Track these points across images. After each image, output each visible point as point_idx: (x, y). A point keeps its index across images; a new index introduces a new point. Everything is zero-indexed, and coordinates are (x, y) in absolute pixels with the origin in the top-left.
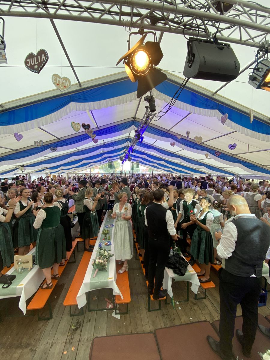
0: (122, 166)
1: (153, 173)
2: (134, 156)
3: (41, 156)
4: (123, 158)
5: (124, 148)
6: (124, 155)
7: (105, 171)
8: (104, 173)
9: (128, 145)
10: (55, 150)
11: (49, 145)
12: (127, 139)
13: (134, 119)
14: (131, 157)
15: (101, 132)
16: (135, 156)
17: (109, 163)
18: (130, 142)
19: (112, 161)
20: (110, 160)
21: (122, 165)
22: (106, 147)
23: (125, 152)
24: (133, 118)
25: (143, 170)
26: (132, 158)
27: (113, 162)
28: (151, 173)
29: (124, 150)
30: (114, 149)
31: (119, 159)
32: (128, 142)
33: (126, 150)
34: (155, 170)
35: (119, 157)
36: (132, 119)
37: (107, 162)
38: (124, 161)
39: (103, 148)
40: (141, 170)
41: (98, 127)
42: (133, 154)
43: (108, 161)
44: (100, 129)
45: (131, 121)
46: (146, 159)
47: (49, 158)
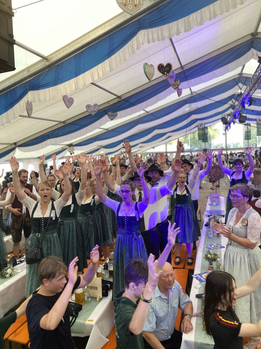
0: (225, 134)
3: (95, 128)
4: (229, 119)
5: (231, 98)
6: (231, 111)
7: (192, 145)
9: (240, 91)
10: (114, 117)
11: (105, 110)
12: (237, 80)
13: (254, 36)
14: (244, 115)
15: (186, 74)
17: (199, 129)
18: (244, 84)
19: (206, 125)
20: (201, 125)
21: (224, 132)
22: (195, 101)
23: (233, 107)
24: (252, 34)
26: (249, 116)
27: (207, 128)
29: (230, 103)
30: (211, 102)
31: (220, 120)
32: (240, 85)
33: (234, 101)
35: (220, 116)
36: (250, 37)
37: (197, 129)
38: (230, 125)
39: (190, 103)
41: (182, 67)
43: (197, 126)
44: (185, 69)
45: (248, 41)
47: (106, 131)
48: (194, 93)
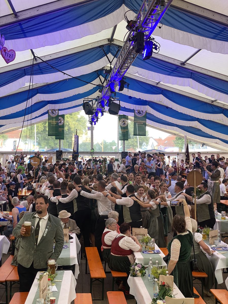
0: (92, 129)
1: (190, 151)
2: (130, 99)
4: (95, 105)
5: (98, 73)
6: (97, 94)
7: (39, 144)
8: (36, 149)
9: (109, 65)
12: (105, 49)
14: (117, 102)
15: (24, 26)
16: (130, 97)
17: (50, 118)
18: (115, 56)
19: (61, 113)
21: (90, 125)
22: (42, 73)
23: (99, 88)
25: (159, 141)
26: (123, 104)
27: (63, 116)
28: (184, 151)
29: (97, 82)
30: (66, 77)
31: (81, 107)
32: (110, 56)
33: (103, 79)
34: (197, 142)
35: (81, 101)
38: (97, 115)
39: (32, 74)
40: (151, 141)
41: (15, 14)
42: (126, 92)
43: (47, 112)
44: (21, 18)
46: (167, 107)
48: (38, 59)
